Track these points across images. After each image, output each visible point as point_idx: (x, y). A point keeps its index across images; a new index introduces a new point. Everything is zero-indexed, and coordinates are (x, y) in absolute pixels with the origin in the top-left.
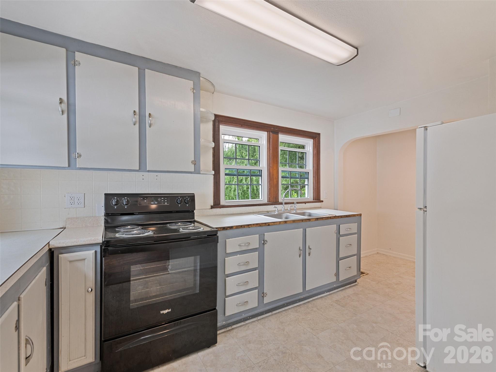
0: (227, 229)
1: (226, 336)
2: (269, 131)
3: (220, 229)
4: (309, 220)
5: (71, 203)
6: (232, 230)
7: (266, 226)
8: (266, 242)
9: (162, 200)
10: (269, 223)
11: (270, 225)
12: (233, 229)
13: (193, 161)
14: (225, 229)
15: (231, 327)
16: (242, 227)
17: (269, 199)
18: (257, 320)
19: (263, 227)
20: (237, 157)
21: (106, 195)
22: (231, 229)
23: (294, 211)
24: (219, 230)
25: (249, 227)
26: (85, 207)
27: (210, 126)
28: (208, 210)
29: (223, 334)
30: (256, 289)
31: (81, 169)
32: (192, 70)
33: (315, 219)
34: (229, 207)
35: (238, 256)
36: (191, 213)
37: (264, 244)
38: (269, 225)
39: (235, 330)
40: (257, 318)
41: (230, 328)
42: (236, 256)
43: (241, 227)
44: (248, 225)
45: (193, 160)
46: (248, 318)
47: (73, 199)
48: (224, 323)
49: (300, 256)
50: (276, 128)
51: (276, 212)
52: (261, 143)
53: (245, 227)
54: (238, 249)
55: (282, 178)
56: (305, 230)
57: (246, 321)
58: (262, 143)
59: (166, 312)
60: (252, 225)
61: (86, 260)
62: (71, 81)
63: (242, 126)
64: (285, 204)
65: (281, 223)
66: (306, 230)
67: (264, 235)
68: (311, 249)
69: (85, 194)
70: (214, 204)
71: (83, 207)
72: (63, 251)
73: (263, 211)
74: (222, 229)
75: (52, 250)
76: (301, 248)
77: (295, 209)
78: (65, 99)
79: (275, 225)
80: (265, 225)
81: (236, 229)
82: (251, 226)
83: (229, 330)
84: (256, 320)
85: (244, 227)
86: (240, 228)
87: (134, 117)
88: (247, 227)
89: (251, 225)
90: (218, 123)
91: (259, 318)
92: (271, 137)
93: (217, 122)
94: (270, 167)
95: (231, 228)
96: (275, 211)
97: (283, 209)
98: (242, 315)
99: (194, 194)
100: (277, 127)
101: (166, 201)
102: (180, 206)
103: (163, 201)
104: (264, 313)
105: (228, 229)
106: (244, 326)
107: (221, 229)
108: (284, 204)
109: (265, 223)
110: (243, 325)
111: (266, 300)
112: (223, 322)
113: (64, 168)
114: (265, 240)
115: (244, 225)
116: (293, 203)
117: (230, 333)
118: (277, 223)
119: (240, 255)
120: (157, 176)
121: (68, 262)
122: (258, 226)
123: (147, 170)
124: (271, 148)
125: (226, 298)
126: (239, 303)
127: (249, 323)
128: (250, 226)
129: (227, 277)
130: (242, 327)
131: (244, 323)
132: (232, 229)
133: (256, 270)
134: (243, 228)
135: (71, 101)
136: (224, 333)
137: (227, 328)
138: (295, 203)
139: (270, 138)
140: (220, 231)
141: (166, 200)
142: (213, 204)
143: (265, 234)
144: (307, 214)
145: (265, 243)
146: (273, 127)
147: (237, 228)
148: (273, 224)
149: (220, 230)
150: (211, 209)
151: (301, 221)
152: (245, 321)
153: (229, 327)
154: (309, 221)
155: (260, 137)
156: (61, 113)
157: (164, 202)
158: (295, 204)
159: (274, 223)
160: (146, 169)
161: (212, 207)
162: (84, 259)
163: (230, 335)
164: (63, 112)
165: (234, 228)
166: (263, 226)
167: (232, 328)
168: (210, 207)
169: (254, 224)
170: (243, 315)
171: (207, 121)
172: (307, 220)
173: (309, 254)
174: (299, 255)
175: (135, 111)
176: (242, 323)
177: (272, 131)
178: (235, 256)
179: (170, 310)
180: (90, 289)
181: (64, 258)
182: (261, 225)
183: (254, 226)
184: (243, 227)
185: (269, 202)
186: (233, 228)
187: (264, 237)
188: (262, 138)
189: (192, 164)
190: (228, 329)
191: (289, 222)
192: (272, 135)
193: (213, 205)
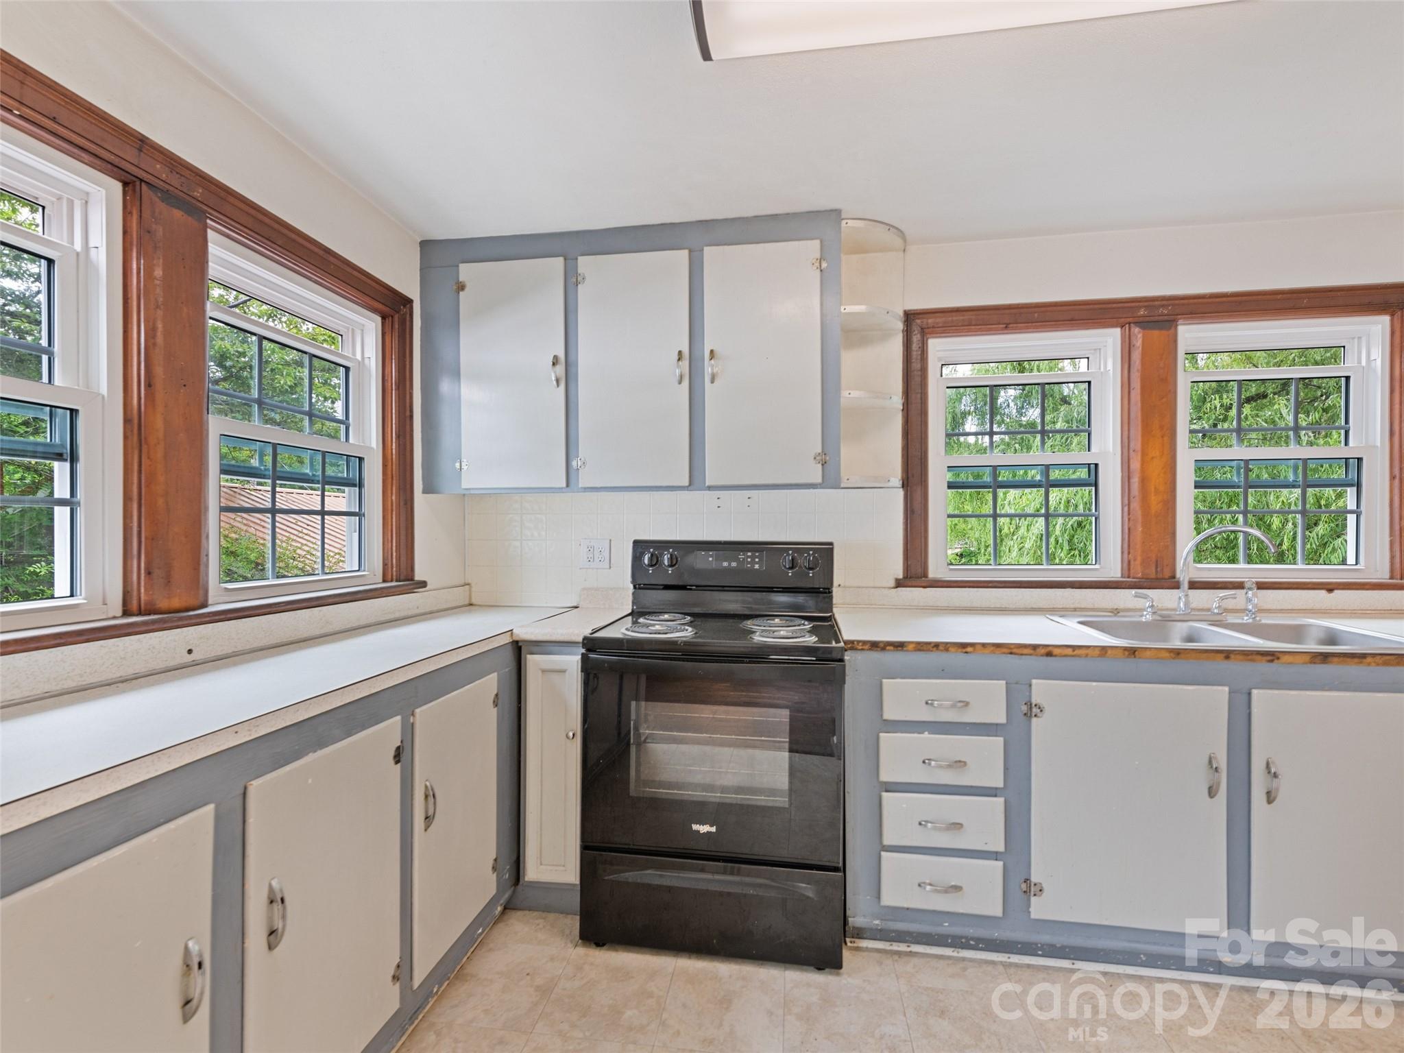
0: (883, 649)
1: (880, 963)
2: (1130, 323)
3: (862, 646)
4: (1269, 658)
5: (589, 559)
6: (901, 652)
7: (1037, 655)
8: (1039, 710)
9: (748, 557)
10: (1050, 648)
11: (1056, 656)
12: (907, 651)
13: (819, 454)
14: (879, 649)
15: (907, 944)
16: (937, 649)
17: (1125, 565)
18: (1006, 962)
19: (1024, 657)
20: (994, 430)
21: (636, 543)
22: (897, 650)
23: (1246, 618)
24: (860, 648)
25: (966, 652)
26: (610, 567)
27: (894, 348)
28: (886, 591)
29: (876, 955)
30: (996, 860)
31: (586, 489)
32: (818, 209)
33: (1307, 658)
34: (953, 585)
35: (926, 734)
36: (821, 595)
37: (1031, 716)
38: (1049, 654)
39: (915, 960)
40: (1008, 955)
41: (902, 947)
42: (916, 735)
43: (935, 649)
44: (963, 646)
45: (820, 451)
46: (972, 942)
47: (592, 550)
48: (877, 922)
49: (1212, 792)
50: (1163, 306)
51: (1145, 613)
52: (1100, 369)
53: (950, 649)
54: (925, 715)
55: (1196, 487)
56: (1245, 697)
57: (962, 948)
58: (1102, 370)
59: (705, 831)
60: (978, 647)
61: (567, 673)
62: (571, 317)
63: (1006, 327)
64: (1190, 588)
65: (1109, 652)
66: (1250, 694)
67: (1030, 685)
68: (1275, 775)
69: (610, 540)
70: (906, 575)
71: (608, 567)
72: (535, 649)
73: (1096, 606)
74: (867, 647)
75: (520, 644)
76: (1222, 761)
77: (1250, 607)
78: (562, 355)
79: (1079, 656)
80: (1032, 652)
81: (918, 653)
82: (974, 650)
83: (899, 953)
84: (1001, 962)
85: (947, 650)
86: (932, 651)
87: (678, 366)
88: (960, 650)
89: (972, 645)
90: (919, 336)
91: (1015, 959)
92: (1138, 343)
93: (916, 332)
94: (1131, 451)
95: (900, 648)
96: (1142, 610)
97: (1182, 605)
98: (942, 925)
99: (831, 544)
100: (1164, 302)
101: (757, 560)
102: (790, 574)
103: (749, 560)
104: (1040, 953)
105: (888, 648)
106: (950, 962)
107: (864, 647)
108: (1186, 585)
109: (1035, 647)
110: (949, 958)
111: (1040, 909)
112: (874, 920)
113: (559, 490)
114: (1034, 702)
115: (947, 643)
116: (1239, 586)
117: (896, 960)
118: (1090, 649)
119: (932, 734)
120: (749, 498)
121: (540, 672)
122: (1004, 653)
123: (707, 485)
124: (1136, 384)
125: (884, 851)
126: (928, 881)
127: (971, 960)
128: (969, 649)
129: (887, 791)
130: (941, 961)
131: (955, 954)
132: (902, 650)
133: (996, 796)
134: (942, 650)
135: (572, 358)
136: (880, 955)
137: (894, 944)
138: (1247, 585)
139: (1132, 349)
140: (863, 652)
141: (757, 557)
142: (904, 574)
143: (1034, 681)
144: (1315, 634)
145: (1033, 715)
146: (1145, 307)
147: (920, 650)
148: (1069, 651)
149: (862, 649)
150: (896, 590)
151: (1223, 655)
152: (959, 948)
153: (901, 944)
154: (1272, 661)
155: (1095, 350)
156: (555, 383)
157: (753, 563)
158: (1250, 589)
159: (1074, 651)
160: (705, 484)
161: (899, 584)
162: (564, 671)
163: (894, 965)
164: (558, 381)
165: (911, 647)
166: (1022, 655)
167: (909, 949)
168: (892, 583)
169: (984, 645)
170: (947, 924)
171: (885, 336)
172: (1259, 657)
173: (1270, 797)
174: (1208, 787)
175: (680, 352)
176: (948, 952)
177: (1141, 319)
178: (913, 733)
179: (713, 829)
180: (571, 734)
181: (533, 662)
182: (1015, 650)
183: (986, 651)
184: (941, 648)
185: (1129, 577)
186: (905, 649)
187: (1030, 692)
188: (1102, 351)
189: (816, 463)
190: (896, 947)
191: (1148, 653)
192: (1140, 336)
193: (901, 576)
